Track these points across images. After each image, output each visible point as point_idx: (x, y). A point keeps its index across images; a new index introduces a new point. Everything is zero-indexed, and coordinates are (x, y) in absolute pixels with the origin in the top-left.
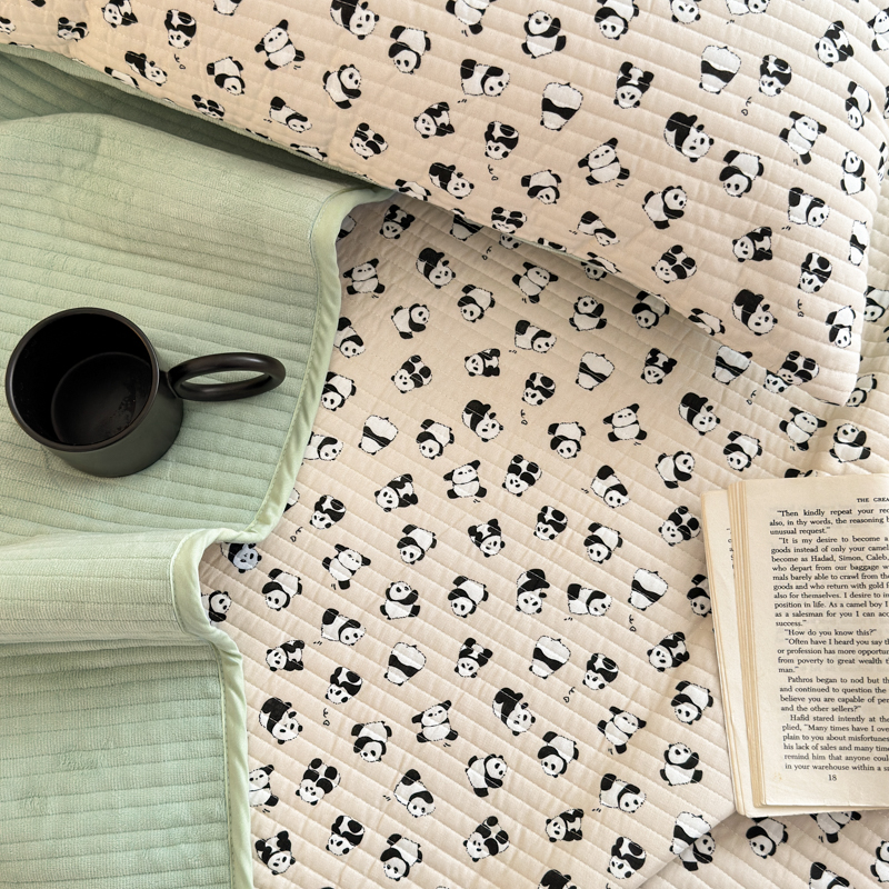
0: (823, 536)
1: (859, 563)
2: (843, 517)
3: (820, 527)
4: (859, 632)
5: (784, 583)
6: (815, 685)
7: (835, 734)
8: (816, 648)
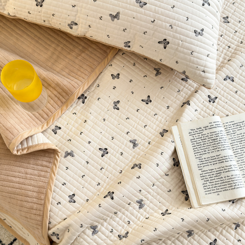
0: (202, 134)
1: (213, 139)
2: (206, 128)
4: (217, 156)
5: (195, 147)
6: (209, 171)
7: (217, 183)
8: (206, 162)
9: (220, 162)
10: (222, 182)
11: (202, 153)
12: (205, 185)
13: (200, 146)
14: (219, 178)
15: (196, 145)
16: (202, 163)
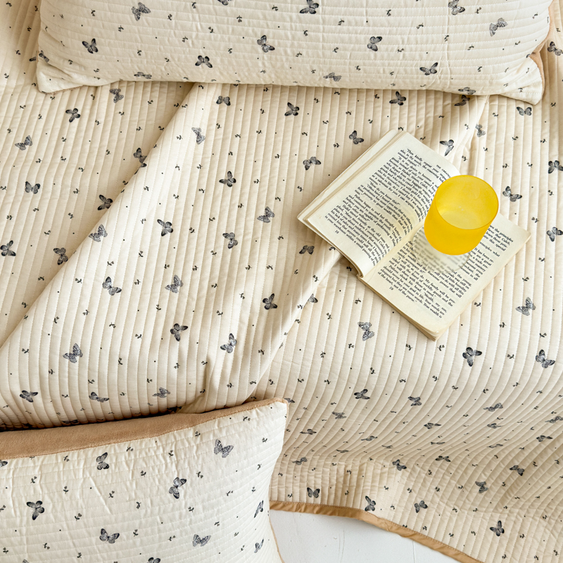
0: (414, 167)
1: (416, 182)
2: (426, 166)
3: (416, 163)
4: (393, 201)
5: (386, 169)
6: (362, 204)
7: (353, 221)
8: (375, 194)
9: (388, 209)
10: (360, 227)
11: (383, 181)
12: (339, 209)
13: (392, 174)
14: (361, 221)
15: (390, 168)
16: (369, 189)
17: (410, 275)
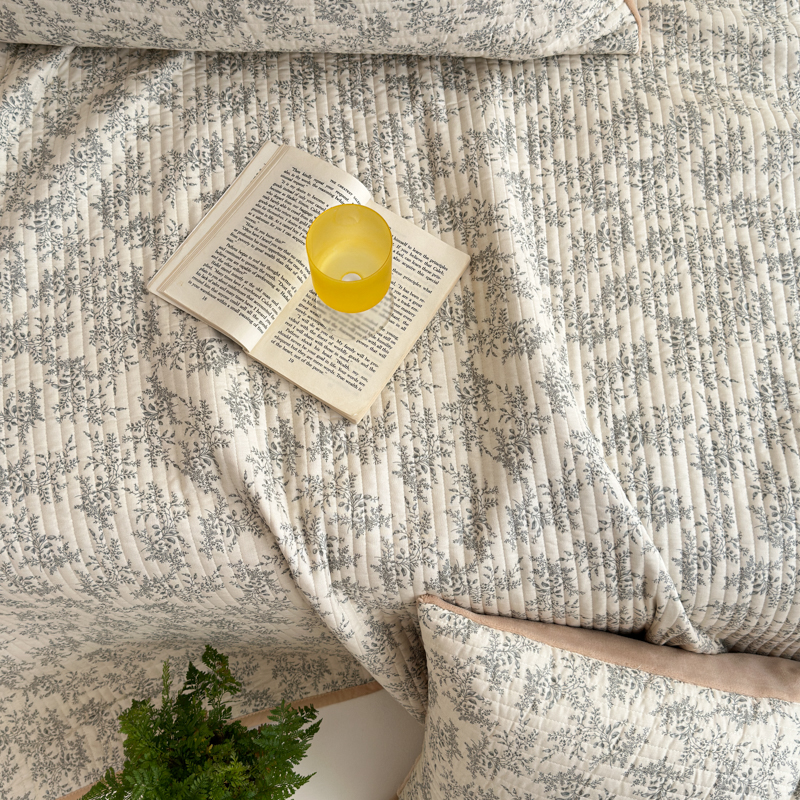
0: (301, 188)
1: (305, 208)
2: (317, 184)
3: (303, 183)
4: (277, 240)
5: (265, 200)
6: (237, 254)
7: (225, 280)
8: (252, 236)
9: (270, 253)
10: (234, 285)
11: (263, 217)
12: (206, 268)
13: (273, 204)
14: (236, 276)
15: (271, 197)
16: (244, 232)
17: (315, 338)
